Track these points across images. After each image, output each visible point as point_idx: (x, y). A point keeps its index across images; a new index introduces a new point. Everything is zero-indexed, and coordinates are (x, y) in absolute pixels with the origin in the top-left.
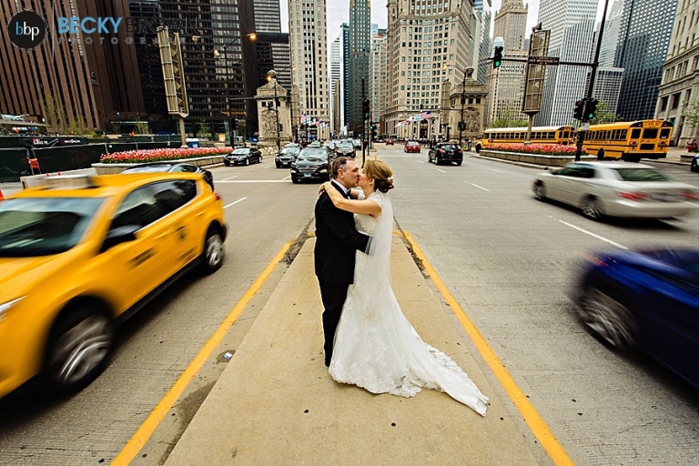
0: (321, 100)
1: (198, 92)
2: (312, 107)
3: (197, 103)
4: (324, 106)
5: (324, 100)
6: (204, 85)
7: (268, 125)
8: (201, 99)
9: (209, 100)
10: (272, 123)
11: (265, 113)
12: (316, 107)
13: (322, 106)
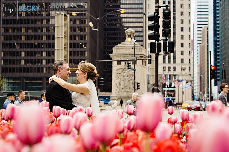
0: (182, 53)
1: (32, 46)
2: (169, 62)
3: (29, 58)
4: (186, 61)
5: (186, 53)
6: (40, 37)
7: (122, 83)
8: (35, 53)
9: (44, 54)
10: (126, 81)
11: (120, 72)
12: (174, 62)
13: (182, 60)
